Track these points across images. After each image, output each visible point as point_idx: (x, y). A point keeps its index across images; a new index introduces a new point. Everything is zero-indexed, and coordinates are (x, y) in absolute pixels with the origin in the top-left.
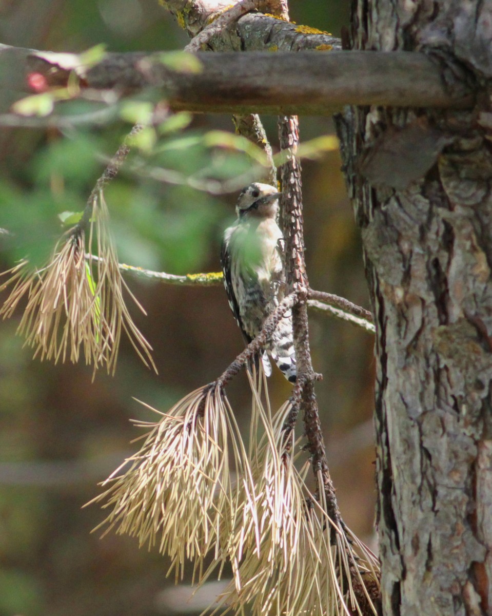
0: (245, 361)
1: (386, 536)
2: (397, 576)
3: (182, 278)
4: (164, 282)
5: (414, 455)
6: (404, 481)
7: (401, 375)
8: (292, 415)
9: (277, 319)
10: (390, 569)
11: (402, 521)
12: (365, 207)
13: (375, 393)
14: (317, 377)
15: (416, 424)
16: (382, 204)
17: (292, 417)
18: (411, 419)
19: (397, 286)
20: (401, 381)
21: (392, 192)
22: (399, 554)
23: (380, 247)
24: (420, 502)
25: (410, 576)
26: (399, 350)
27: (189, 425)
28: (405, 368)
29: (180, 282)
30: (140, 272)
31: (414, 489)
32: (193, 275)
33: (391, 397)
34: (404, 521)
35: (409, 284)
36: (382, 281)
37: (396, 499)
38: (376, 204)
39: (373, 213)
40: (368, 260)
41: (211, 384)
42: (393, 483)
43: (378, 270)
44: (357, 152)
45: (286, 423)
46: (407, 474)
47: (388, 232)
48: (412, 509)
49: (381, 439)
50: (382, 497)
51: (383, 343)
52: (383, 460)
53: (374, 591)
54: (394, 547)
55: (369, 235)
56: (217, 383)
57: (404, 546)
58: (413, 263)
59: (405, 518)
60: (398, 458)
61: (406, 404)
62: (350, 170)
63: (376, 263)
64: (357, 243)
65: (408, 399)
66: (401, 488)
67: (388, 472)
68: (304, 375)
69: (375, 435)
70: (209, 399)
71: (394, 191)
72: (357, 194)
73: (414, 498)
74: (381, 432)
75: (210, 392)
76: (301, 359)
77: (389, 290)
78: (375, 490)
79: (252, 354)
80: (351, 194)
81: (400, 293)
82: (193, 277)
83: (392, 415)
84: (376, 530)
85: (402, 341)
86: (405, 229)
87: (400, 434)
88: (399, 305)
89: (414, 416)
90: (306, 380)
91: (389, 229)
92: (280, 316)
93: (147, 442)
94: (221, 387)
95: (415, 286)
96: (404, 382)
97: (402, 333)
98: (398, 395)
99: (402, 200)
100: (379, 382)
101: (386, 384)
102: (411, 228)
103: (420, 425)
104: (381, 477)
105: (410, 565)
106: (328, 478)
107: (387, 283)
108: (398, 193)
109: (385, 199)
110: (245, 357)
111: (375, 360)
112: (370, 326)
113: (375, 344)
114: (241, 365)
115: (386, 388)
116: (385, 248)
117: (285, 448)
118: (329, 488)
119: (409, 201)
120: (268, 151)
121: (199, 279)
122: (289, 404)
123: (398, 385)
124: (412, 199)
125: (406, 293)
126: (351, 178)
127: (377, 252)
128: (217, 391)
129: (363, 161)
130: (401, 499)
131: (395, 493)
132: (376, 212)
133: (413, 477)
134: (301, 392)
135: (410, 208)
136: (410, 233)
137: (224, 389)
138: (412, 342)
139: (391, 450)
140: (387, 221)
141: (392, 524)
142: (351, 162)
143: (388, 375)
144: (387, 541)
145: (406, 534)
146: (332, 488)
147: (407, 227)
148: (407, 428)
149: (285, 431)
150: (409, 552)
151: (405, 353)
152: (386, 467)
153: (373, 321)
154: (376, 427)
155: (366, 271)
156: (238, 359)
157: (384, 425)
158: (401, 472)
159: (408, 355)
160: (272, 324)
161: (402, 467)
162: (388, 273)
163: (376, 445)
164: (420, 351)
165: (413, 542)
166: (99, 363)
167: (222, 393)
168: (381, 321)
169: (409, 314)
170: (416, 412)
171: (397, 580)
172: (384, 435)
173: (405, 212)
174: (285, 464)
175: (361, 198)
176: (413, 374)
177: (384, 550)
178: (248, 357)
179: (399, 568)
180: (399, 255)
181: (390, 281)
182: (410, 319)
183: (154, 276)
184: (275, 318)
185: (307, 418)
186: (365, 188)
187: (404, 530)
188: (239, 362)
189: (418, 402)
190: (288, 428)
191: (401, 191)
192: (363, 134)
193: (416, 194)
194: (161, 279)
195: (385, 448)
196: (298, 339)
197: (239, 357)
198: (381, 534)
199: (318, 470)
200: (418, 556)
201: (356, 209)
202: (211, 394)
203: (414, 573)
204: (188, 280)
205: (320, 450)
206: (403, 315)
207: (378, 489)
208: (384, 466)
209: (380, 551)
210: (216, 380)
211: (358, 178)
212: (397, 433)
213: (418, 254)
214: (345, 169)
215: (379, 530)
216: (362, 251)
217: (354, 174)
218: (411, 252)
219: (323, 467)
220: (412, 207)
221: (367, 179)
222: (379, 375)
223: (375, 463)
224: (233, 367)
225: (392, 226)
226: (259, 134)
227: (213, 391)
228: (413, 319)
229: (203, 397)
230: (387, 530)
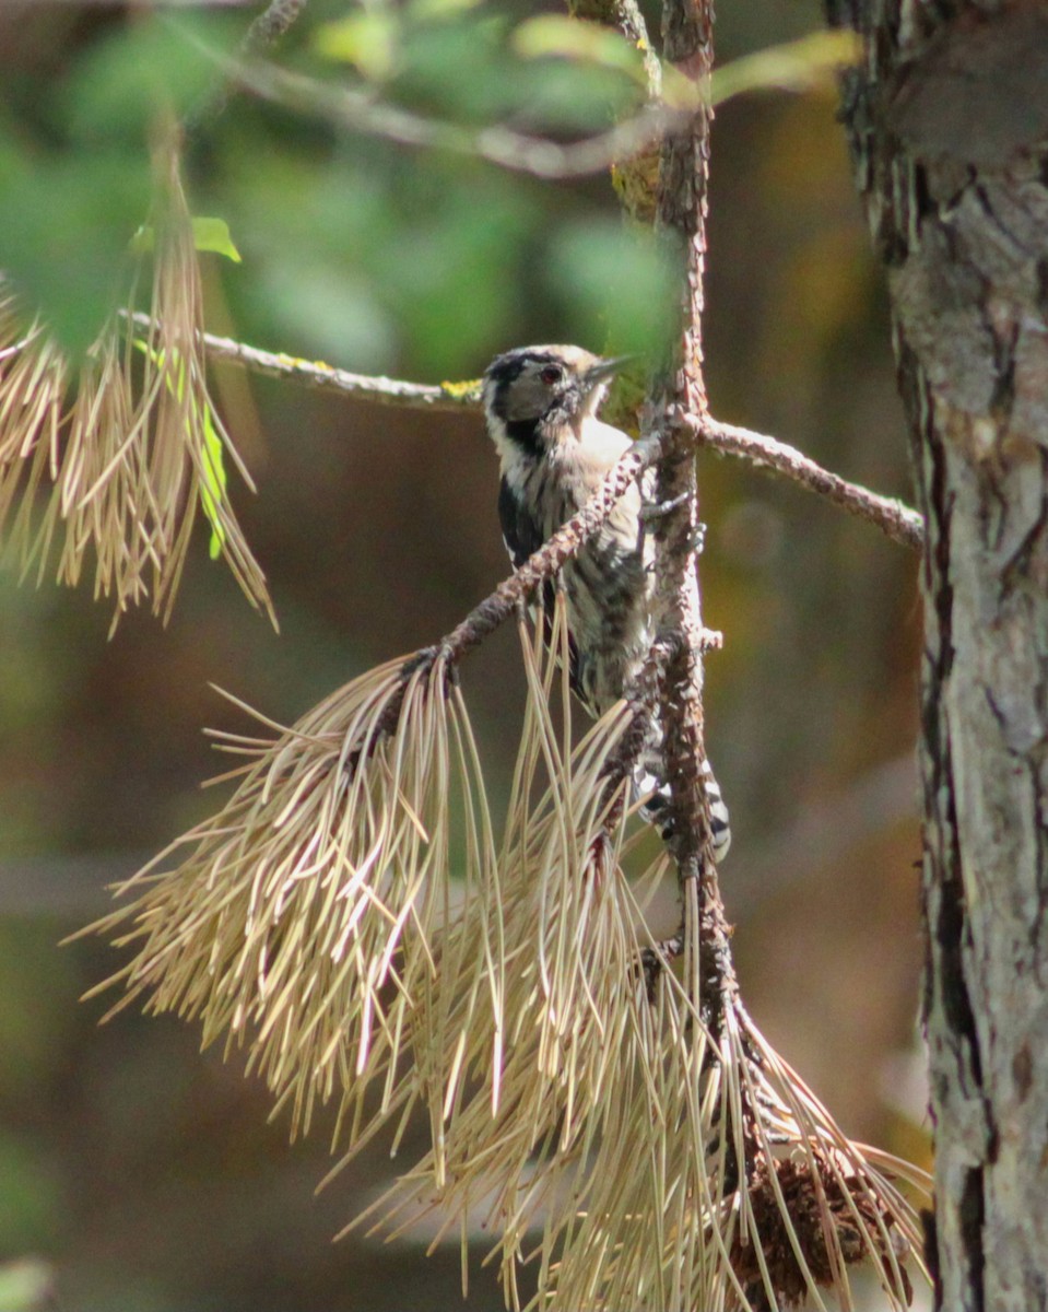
0: (518, 597)
1: (947, 1051)
2: (975, 1154)
3: (430, 392)
4: (385, 401)
5: (1019, 845)
6: (995, 912)
7: (987, 640)
8: (632, 739)
9: (612, 495)
10: (957, 1134)
11: (988, 1011)
12: (898, 214)
13: (922, 686)
14: (706, 642)
15: (1026, 767)
16: (943, 207)
17: (630, 743)
18: (1014, 753)
19: (978, 415)
20: (988, 657)
21: (967, 178)
22: (981, 1096)
23: (936, 314)
24: (1036, 965)
25: (1008, 1153)
26: (985, 579)
27: (354, 757)
28: (997, 624)
29: (426, 402)
30: (322, 375)
31: (1020, 931)
32: (457, 386)
33: (962, 697)
34: (994, 1012)
35: (1009, 411)
36: (941, 402)
37: (973, 957)
38: (927, 207)
39: (919, 229)
40: (905, 348)
41: (424, 651)
42: (965, 917)
43: (931, 375)
44: (878, 72)
45: (613, 759)
46: (1002, 892)
47: (956, 278)
48: (1013, 982)
49: (936, 804)
50: (937, 950)
51: (943, 560)
52: (941, 860)
53: (805, 1193)
54: (969, 1078)
55: (909, 285)
56: (439, 651)
57: (994, 1076)
58: (1019, 356)
59: (996, 1005)
60: (978, 854)
61: (999, 716)
62: (859, 117)
63: (925, 356)
64: (878, 304)
65: (1007, 703)
66: (986, 928)
67: (953, 889)
68: (672, 635)
69: (919, 793)
70: (414, 691)
71: (973, 171)
72: (879, 181)
73: (1019, 955)
74: (936, 785)
75: (418, 673)
76: (668, 593)
77: (959, 424)
78: (920, 936)
79: (537, 581)
80: (862, 180)
81: (985, 433)
82: (457, 390)
83: (966, 745)
84: (922, 1034)
85: (990, 555)
86: (999, 270)
87: (987, 790)
88: (985, 463)
89: (1021, 747)
90: (677, 649)
91: (958, 268)
92: (621, 485)
93: (242, 791)
94: (449, 663)
95: (1026, 415)
96: (996, 660)
97: (992, 534)
98: (981, 692)
99: (994, 197)
100: (930, 658)
101: (950, 666)
102: (1016, 267)
103: (1035, 769)
104: (935, 900)
105: (1010, 1125)
106: (713, 898)
107: (953, 409)
108: (984, 179)
109: (949, 193)
110: (520, 588)
111: (921, 603)
112: (911, 516)
113: (922, 564)
114: (507, 610)
115: (949, 674)
116: (949, 319)
117: (604, 822)
118: (714, 925)
119: (1013, 200)
120: (650, 70)
121: (474, 394)
122: (626, 710)
123: (980, 667)
124: (1020, 192)
125: (1002, 432)
126: (863, 139)
127: (929, 329)
128: (437, 673)
129: (893, 97)
130: (987, 956)
131: (971, 942)
132: (927, 226)
133: (1017, 900)
134: (660, 680)
135: (1015, 218)
136: (1013, 280)
137: (455, 669)
138: (1016, 558)
139: (962, 834)
140: (954, 247)
141: (963, 1021)
142: (862, 98)
143: (956, 642)
144: (949, 1063)
145: (999, 1047)
146: (721, 923)
147: (1005, 265)
148: (1004, 777)
149: (607, 779)
150: (1005, 1091)
151: (998, 587)
152: (949, 875)
153: (919, 505)
154: (923, 774)
155: (901, 376)
156: (500, 593)
157: (943, 767)
158: (985, 889)
159: (1007, 589)
160: (598, 508)
161: (990, 876)
162: (955, 383)
163: (923, 819)
164: (1036, 580)
165: (1015, 1065)
166: (129, 600)
167: (449, 677)
168: (939, 505)
169: (1008, 487)
170: (1027, 735)
171: (975, 1163)
172: (943, 794)
173: (1000, 226)
174: (598, 865)
175: (888, 192)
176: (1018, 639)
177: (942, 1087)
178: (526, 588)
179: (981, 1133)
180: (984, 337)
181: (962, 403)
182: (1012, 497)
183: (358, 388)
184: (607, 490)
185: (674, 742)
186: (900, 164)
187: (993, 1036)
188: (503, 601)
189: (1032, 710)
190: (616, 771)
191: (992, 173)
192: (894, 28)
193: (1030, 180)
194: (376, 393)
195: (947, 827)
196: (666, 542)
197: (504, 588)
198: (934, 1045)
199: (689, 877)
200: (1031, 1101)
201: (875, 220)
202: (420, 679)
203: (1019, 1147)
204: (446, 396)
205: (698, 826)
206: (993, 490)
207: (927, 929)
208: (943, 872)
209: (932, 1089)
210: (438, 642)
211: (880, 141)
212: (977, 791)
213: (1033, 333)
214: (847, 117)
215: (930, 1037)
216: (889, 325)
217: (870, 130)
218: (1016, 329)
219: (702, 869)
220: (1019, 216)
221: (905, 141)
222: (933, 642)
223: (919, 864)
224: (486, 612)
225: (968, 264)
226: (629, 26)
227: (427, 672)
228: (1019, 501)
229: (400, 684)
230: (952, 1037)
